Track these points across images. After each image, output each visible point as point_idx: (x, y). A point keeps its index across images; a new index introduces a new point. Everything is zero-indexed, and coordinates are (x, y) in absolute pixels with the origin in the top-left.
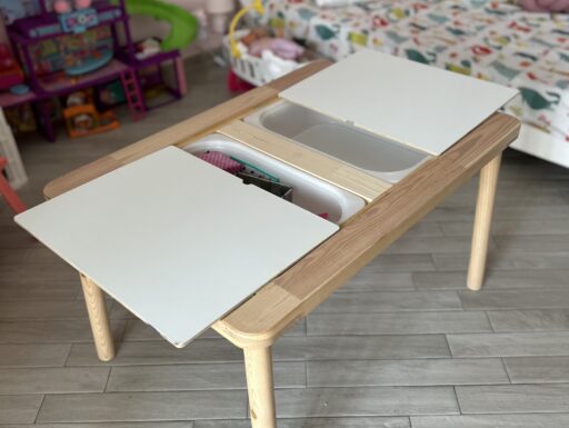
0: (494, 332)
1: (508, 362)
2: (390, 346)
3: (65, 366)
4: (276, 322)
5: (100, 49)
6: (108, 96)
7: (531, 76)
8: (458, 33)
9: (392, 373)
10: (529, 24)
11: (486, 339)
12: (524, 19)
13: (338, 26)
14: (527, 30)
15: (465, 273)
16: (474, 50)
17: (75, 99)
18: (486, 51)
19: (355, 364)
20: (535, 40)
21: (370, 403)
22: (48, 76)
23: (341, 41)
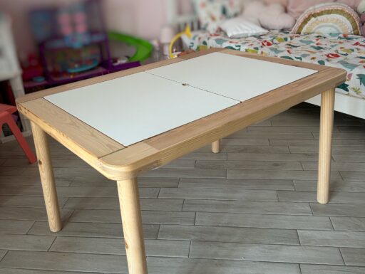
0: (334, 231)
1: (344, 250)
3: (27, 234)
8: (318, 48)
11: (328, 235)
16: (328, 55)
18: (337, 56)
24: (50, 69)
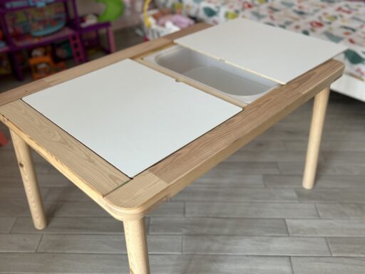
0: (320, 219)
1: (330, 241)
2: (244, 226)
3: (10, 233)
4: (145, 200)
5: (57, 20)
6: (61, 53)
7: (352, 41)
8: (301, 13)
9: (245, 245)
10: (350, 9)
11: (315, 223)
12: (347, 6)
13: (218, 8)
14: (349, 12)
15: (301, 176)
16: (312, 24)
17: (37, 52)
18: (320, 25)
19: (220, 238)
20: (354, 18)
21: (226, 267)
22: (19, 36)
23: (220, 17)
24: (11, 30)
